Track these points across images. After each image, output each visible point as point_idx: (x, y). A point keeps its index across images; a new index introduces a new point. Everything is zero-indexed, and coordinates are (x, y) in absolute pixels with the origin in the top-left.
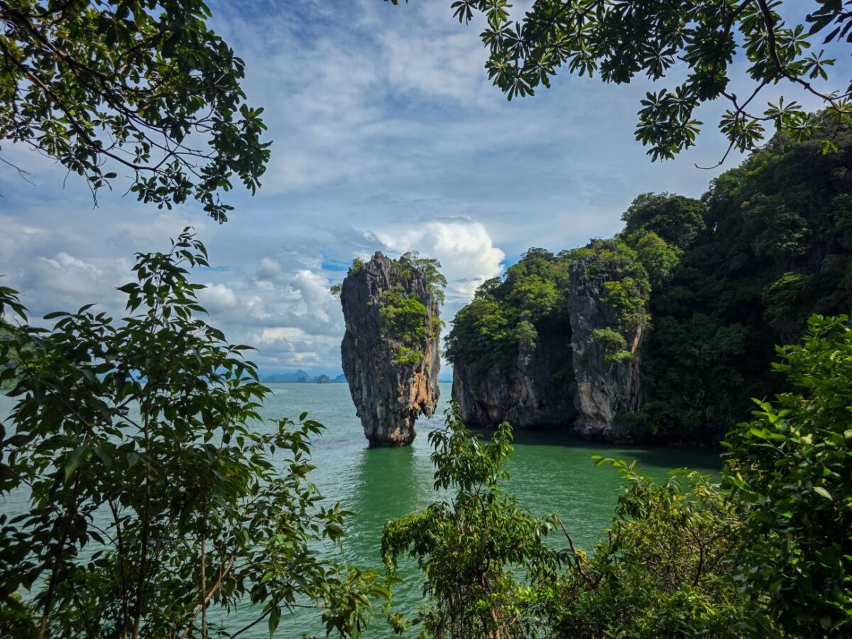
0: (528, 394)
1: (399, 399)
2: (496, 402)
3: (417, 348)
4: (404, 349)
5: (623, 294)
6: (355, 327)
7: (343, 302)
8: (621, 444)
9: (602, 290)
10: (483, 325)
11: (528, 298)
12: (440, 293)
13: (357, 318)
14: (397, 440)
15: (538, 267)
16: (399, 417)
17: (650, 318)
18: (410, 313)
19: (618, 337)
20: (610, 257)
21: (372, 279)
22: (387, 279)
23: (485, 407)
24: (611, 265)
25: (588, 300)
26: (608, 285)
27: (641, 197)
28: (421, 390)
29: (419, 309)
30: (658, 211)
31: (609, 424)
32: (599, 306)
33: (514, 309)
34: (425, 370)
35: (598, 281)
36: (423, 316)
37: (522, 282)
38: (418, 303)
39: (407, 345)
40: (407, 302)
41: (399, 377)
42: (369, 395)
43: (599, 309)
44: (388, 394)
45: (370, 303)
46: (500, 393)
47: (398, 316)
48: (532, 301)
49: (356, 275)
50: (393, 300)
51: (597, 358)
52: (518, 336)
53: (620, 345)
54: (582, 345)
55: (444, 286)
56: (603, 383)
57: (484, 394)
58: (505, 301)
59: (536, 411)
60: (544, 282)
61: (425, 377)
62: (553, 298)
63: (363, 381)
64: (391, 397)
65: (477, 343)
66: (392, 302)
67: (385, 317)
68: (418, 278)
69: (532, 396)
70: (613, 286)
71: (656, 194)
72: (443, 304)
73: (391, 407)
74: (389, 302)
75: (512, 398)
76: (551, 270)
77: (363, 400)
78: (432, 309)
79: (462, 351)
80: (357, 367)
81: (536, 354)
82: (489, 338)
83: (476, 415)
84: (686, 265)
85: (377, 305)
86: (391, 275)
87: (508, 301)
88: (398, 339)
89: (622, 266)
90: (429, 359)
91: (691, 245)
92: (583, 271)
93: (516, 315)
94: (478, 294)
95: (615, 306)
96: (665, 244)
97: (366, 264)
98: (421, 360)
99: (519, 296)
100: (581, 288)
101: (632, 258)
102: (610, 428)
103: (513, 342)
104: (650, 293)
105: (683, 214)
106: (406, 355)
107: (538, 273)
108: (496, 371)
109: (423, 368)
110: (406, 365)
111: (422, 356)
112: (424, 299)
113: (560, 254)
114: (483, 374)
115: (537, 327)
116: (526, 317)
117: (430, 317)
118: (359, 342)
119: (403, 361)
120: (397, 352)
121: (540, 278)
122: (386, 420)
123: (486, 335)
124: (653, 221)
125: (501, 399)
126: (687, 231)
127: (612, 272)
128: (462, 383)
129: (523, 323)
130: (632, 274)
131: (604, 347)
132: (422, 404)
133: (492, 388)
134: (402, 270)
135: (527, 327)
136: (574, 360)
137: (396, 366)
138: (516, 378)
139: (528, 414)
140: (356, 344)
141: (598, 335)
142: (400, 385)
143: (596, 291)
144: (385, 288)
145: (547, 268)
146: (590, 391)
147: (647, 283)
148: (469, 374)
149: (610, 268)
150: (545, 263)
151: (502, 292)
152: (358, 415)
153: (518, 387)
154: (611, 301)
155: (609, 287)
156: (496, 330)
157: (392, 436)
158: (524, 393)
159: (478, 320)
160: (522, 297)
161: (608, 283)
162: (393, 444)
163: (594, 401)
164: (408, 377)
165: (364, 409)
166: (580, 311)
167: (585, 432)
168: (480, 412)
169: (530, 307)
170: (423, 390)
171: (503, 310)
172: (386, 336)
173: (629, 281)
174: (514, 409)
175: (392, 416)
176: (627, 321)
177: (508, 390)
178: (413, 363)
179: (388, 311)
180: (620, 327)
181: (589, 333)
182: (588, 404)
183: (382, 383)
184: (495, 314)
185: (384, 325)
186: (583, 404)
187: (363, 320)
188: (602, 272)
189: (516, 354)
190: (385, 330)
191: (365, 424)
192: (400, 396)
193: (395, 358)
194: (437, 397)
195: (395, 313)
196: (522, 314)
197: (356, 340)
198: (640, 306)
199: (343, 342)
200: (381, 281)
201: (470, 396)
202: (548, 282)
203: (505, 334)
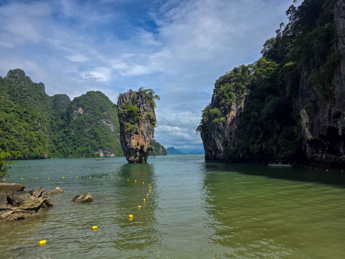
3: (136, 125)
4: (130, 125)
5: (225, 91)
14: (132, 161)
16: (134, 152)
25: (214, 96)
26: (222, 88)
28: (140, 141)
31: (222, 154)
40: (129, 107)
41: (127, 136)
50: (124, 107)
56: (217, 134)
85: (119, 109)
86: (130, 97)
88: (128, 122)
90: (143, 129)
98: (136, 129)
109: (140, 132)
112: (140, 105)
117: (142, 112)
119: (129, 130)
120: (127, 126)
132: (143, 147)
137: (126, 132)
142: (127, 139)
143: (219, 91)
157: (130, 159)
164: (131, 136)
172: (123, 121)
175: (131, 152)
178: (132, 131)
192: (128, 143)
193: (126, 129)
200: (123, 100)
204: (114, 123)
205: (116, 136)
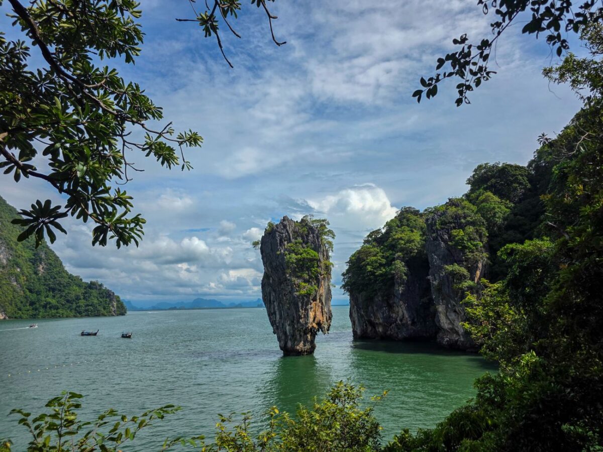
0: (403, 314)
1: (301, 320)
2: (381, 321)
3: (313, 283)
4: (303, 284)
5: (465, 239)
6: (270, 270)
7: (262, 252)
8: (472, 352)
9: (450, 236)
10: (368, 264)
11: (399, 244)
12: (330, 243)
13: (271, 263)
14: (302, 351)
15: (408, 220)
16: (302, 334)
17: (488, 256)
18: (307, 258)
19: (464, 271)
20: (456, 212)
21: (279, 236)
22: (291, 235)
23: (373, 325)
24: (457, 217)
25: (440, 244)
26: (454, 232)
27: (480, 167)
28: (317, 313)
29: (313, 255)
30: (493, 176)
31: (461, 337)
32: (448, 248)
33: (391, 252)
34: (320, 299)
35: (447, 229)
36: (316, 260)
37: (396, 232)
38: (313, 251)
39: (305, 281)
40: (305, 251)
41: (300, 305)
42: (281, 318)
43: (449, 251)
44: (294, 317)
45: (278, 253)
46: (383, 314)
47: (298, 260)
48: (403, 245)
49: (270, 234)
50: (294, 249)
51: (448, 287)
52: (393, 272)
53: (465, 277)
54: (437, 277)
55: (333, 238)
56: (454, 306)
57: (372, 315)
58: (385, 246)
59: (410, 327)
60: (412, 231)
61: (320, 305)
62: (418, 243)
63: (276, 308)
64: (295, 319)
65: (365, 277)
66: (293, 251)
67: (288, 262)
68: (313, 233)
69: (406, 316)
70: (459, 233)
71: (491, 164)
72: (332, 251)
73: (296, 326)
74: (291, 251)
75: (392, 317)
76: (417, 223)
77: (277, 322)
78: (324, 256)
79: (354, 283)
80: (272, 298)
81: (408, 285)
82: (373, 273)
83: (367, 330)
84: (515, 215)
85: (284, 254)
86: (295, 232)
87: (387, 246)
88: (299, 277)
89: (465, 218)
90: (322, 291)
91: (520, 199)
92: (435, 222)
93: (392, 256)
94: (366, 242)
95: (460, 247)
96: (499, 200)
97: (277, 225)
98: (316, 291)
99: (394, 243)
100: (434, 235)
101: (473, 211)
102: (462, 339)
103: (390, 276)
104: (487, 237)
105: (512, 177)
106: (305, 288)
107: (408, 225)
108: (378, 299)
109: (318, 298)
110: (305, 296)
111: (317, 288)
112: (317, 248)
113: (426, 210)
114: (370, 300)
115: (408, 264)
116: (399, 257)
117: (322, 260)
118: (273, 280)
119: (303, 293)
120: (299, 287)
121: (409, 229)
122: (293, 336)
123: (370, 271)
124: (489, 184)
125: (383, 318)
126: (515, 189)
127: (457, 222)
128: (356, 307)
129: (396, 262)
130: (473, 223)
131: (453, 278)
132: (319, 324)
133: (377, 310)
134: (302, 228)
135: (400, 265)
136: (432, 289)
137: (298, 297)
138: (394, 303)
139: (405, 330)
140: (271, 281)
141: (447, 269)
142: (301, 310)
143: (446, 237)
144: (289, 241)
145: (415, 221)
146: (445, 311)
147: (484, 229)
148: (360, 300)
149: (456, 219)
150: (413, 217)
151: (383, 240)
152: (274, 333)
153: (396, 309)
154: (457, 244)
155: (455, 234)
156: (378, 267)
157: (298, 348)
158: (401, 313)
159: (365, 260)
160: (396, 242)
161: (455, 231)
162: (299, 353)
163: (449, 319)
164: (307, 305)
165: (277, 328)
166: (434, 252)
167: (444, 343)
168: (370, 329)
169: (402, 250)
170: (319, 314)
171: (383, 253)
172: (290, 275)
173: (470, 229)
174: (393, 325)
175: (297, 333)
176: (470, 258)
177: (389, 312)
178: (310, 295)
179: (290, 258)
180: (465, 263)
181: (441, 268)
182: (445, 321)
183: (289, 309)
184: (377, 255)
185: (288, 267)
186: (441, 321)
187: (274, 264)
188: (450, 223)
189: (393, 285)
190: (289, 271)
191: (279, 339)
192: (302, 318)
193: (297, 291)
194: (330, 318)
195: (296, 259)
196: (396, 255)
197: (271, 279)
198: (479, 247)
199: (263, 281)
200: (286, 236)
201: (362, 316)
202: (415, 231)
203: (384, 270)
204: (8, 245)
205: (12, 274)
